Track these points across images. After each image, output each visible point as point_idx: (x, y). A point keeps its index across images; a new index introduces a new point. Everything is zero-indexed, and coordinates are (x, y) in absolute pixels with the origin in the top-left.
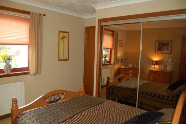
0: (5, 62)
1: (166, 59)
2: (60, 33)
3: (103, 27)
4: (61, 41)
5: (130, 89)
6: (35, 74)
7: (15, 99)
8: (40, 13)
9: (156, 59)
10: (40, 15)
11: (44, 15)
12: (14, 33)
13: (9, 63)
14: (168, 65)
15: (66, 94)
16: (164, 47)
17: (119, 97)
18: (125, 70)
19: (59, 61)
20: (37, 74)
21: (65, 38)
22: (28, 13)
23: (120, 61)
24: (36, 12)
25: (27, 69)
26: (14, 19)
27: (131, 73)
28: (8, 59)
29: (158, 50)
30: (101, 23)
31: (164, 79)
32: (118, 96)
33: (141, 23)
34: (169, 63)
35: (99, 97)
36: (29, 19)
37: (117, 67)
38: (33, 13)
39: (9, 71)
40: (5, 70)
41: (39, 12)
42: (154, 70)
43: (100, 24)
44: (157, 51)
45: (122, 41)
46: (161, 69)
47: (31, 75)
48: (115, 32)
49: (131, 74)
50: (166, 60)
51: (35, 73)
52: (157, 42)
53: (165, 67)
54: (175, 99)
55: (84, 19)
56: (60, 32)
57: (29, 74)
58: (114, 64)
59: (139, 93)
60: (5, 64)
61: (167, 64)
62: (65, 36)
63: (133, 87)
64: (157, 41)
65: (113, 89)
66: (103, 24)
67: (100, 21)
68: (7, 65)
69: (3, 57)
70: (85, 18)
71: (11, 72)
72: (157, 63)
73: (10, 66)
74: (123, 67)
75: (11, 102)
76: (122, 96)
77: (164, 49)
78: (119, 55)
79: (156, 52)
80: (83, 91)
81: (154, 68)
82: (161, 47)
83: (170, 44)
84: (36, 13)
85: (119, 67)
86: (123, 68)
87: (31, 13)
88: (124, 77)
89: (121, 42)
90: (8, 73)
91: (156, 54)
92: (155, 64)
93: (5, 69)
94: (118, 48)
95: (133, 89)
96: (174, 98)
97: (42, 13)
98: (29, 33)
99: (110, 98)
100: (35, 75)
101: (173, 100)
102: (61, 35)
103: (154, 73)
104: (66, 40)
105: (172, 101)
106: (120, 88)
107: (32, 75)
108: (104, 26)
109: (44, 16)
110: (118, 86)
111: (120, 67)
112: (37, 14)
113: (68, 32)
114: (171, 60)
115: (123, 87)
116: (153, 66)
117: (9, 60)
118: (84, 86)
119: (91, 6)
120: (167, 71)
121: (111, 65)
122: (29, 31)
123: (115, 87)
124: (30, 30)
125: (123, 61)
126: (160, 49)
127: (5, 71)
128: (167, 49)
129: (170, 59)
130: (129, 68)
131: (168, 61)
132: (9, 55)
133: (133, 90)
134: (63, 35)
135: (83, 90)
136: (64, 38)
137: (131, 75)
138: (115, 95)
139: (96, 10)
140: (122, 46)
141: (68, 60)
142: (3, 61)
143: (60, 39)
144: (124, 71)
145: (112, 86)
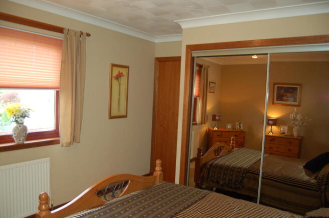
0: (16, 121)
1: (293, 115)
2: (114, 67)
3: (195, 59)
4: (115, 82)
5: (239, 170)
6: (69, 144)
7: (46, 194)
8: (81, 32)
9: (274, 115)
10: (82, 33)
11: (88, 35)
12: (34, 67)
13: (22, 123)
14: (296, 125)
15: (133, 181)
16: (289, 95)
17: (221, 184)
18: (219, 133)
19: (110, 118)
20: (73, 144)
21: (122, 78)
22: (60, 30)
23: (210, 118)
24: (74, 29)
25: (56, 133)
26: (34, 41)
27: (233, 139)
28: (22, 117)
29: (277, 100)
30: (192, 52)
31: (289, 150)
32: (218, 183)
33: (267, 54)
34: (298, 122)
35: (185, 184)
36: (62, 41)
37: (205, 128)
38: (69, 30)
39: (22, 139)
40: (15, 137)
41: (79, 30)
42: (271, 134)
43: (190, 54)
44: (275, 101)
45: (214, 83)
46: (284, 133)
47: (62, 146)
48: (203, 67)
49: (233, 141)
50: (293, 118)
51: (69, 141)
52: (276, 86)
53: (290, 129)
54: (323, 187)
55: (155, 43)
56: (113, 65)
57: (59, 143)
58: (201, 123)
59: (262, 178)
60: (15, 124)
61: (294, 123)
62: (122, 73)
63: (245, 167)
64: (275, 84)
65: (209, 170)
66: (195, 54)
67: (191, 48)
68: (20, 126)
69: (13, 113)
70: (157, 41)
71: (27, 140)
72: (275, 122)
73: (25, 129)
74: (216, 129)
75: (38, 201)
76: (227, 182)
77: (288, 97)
78: (209, 107)
79: (273, 103)
80: (161, 174)
81: (271, 131)
82: (283, 94)
83: (298, 89)
84: (74, 31)
85: (209, 130)
86: (216, 131)
87: (64, 31)
88: (223, 147)
89: (212, 85)
90: (21, 142)
91: (274, 106)
92: (272, 125)
93: (16, 135)
94: (209, 94)
95: (245, 169)
96: (322, 185)
97: (84, 32)
98: (60, 67)
99: (204, 186)
100: (70, 146)
101: (320, 189)
102: (116, 71)
103: (271, 141)
104: (123, 80)
105: (318, 191)
106: (221, 168)
107: (65, 145)
108: (197, 57)
109: (87, 37)
110: (217, 165)
111: (211, 128)
112: (75, 33)
113: (127, 67)
114: (301, 117)
115: (227, 166)
116: (269, 128)
117: (24, 117)
118: (161, 166)
119: (175, 21)
120: (293, 136)
121: (196, 126)
122: (60, 64)
123: (211, 165)
124: (63, 62)
125: (217, 118)
126: (280, 97)
127: (15, 139)
128: (293, 99)
129: (300, 115)
130: (227, 130)
131: (295, 119)
132: (23, 109)
133: (246, 171)
134: (119, 71)
135: (161, 172)
136: (120, 77)
137: (233, 143)
138: (213, 181)
139: (182, 29)
140: (214, 92)
141: (125, 116)
142: (12, 119)
143: (113, 79)
144: (218, 135)
145: (206, 164)
